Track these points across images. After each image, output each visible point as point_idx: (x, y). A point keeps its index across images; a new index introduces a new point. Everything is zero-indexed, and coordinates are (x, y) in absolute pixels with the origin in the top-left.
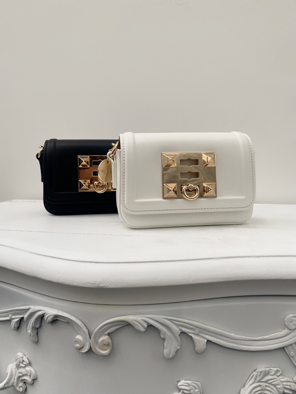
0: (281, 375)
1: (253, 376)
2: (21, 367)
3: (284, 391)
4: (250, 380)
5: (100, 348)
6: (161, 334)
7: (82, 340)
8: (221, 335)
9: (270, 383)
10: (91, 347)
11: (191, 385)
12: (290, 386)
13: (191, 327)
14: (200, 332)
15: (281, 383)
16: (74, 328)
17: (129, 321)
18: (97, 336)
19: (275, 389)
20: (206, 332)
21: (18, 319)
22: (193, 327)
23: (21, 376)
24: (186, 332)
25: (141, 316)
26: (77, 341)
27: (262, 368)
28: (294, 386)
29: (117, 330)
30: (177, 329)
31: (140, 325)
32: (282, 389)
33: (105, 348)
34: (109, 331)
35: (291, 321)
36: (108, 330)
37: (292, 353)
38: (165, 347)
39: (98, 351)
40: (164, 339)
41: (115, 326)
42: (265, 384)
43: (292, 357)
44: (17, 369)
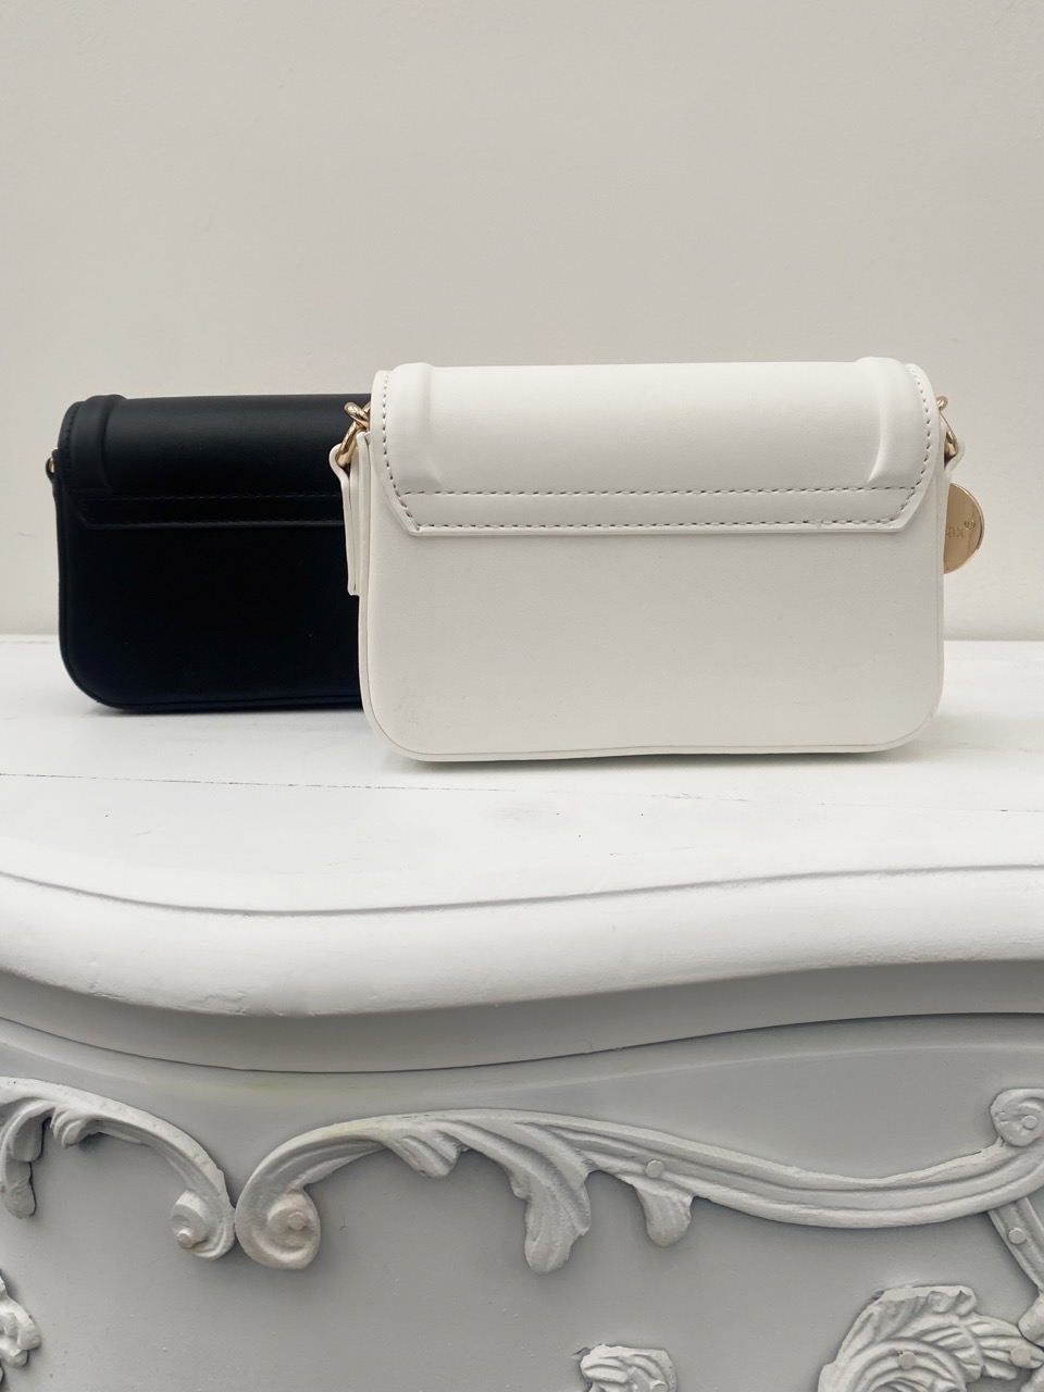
0: (975, 1310)
1: (867, 1319)
3: (984, 1369)
4: (856, 1334)
5: (274, 1242)
6: (513, 1184)
7: (200, 1214)
9: (933, 1344)
10: (235, 1234)
11: (630, 1366)
12: (1009, 1352)
13: (633, 1150)
14: (667, 1169)
15: (972, 1343)
16: (169, 1164)
17: (383, 1137)
18: (262, 1197)
19: (950, 1364)
20: (689, 1166)
22: (643, 1153)
24: (612, 1171)
25: (433, 1117)
26: (182, 1218)
28: (1021, 1350)
29: (337, 1173)
30: (574, 1164)
31: (427, 1153)
32: (978, 1365)
33: (293, 1240)
34: (306, 1177)
35: (1016, 1113)
36: (303, 1171)
37: (1018, 1232)
38: (528, 1231)
39: (264, 1253)
40: (525, 1203)
41: (331, 1159)
42: (913, 1347)
43: (1017, 1245)
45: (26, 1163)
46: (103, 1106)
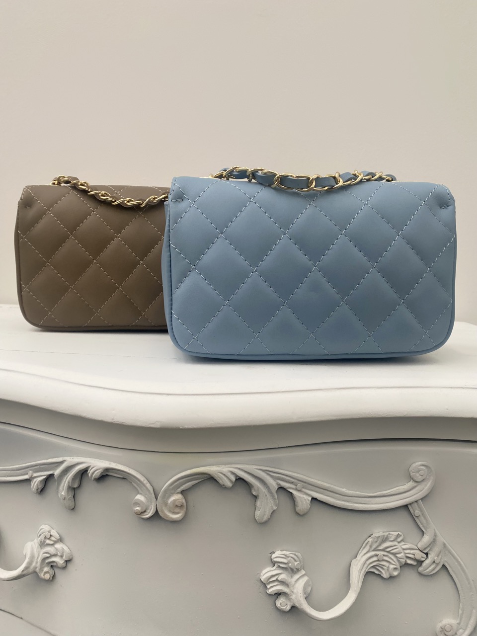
0: (402, 541)
1: (367, 543)
2: (48, 545)
3: (406, 561)
4: (363, 549)
5: (170, 511)
6: (253, 491)
7: (144, 501)
8: (330, 491)
9: (389, 552)
10: (157, 509)
11: (288, 557)
12: (414, 555)
13: (293, 480)
14: (303, 488)
15: (402, 551)
16: (133, 485)
17: (211, 473)
18: (167, 495)
19: (395, 559)
20: (310, 486)
21: (44, 477)
22: (295, 481)
23: (48, 558)
24: (285, 487)
25: (228, 466)
26: (137, 503)
27: (379, 532)
28: (418, 554)
29: (193, 486)
30: (273, 484)
31: (225, 478)
32: (404, 559)
33: (177, 510)
34: (182, 488)
35: (417, 470)
36: (181, 486)
37: (417, 512)
38: (257, 508)
39: (166, 515)
40: (256, 497)
41: (191, 481)
42: (383, 553)
43: (417, 517)
44: (41, 548)
45: (74, 488)
46: (110, 464)
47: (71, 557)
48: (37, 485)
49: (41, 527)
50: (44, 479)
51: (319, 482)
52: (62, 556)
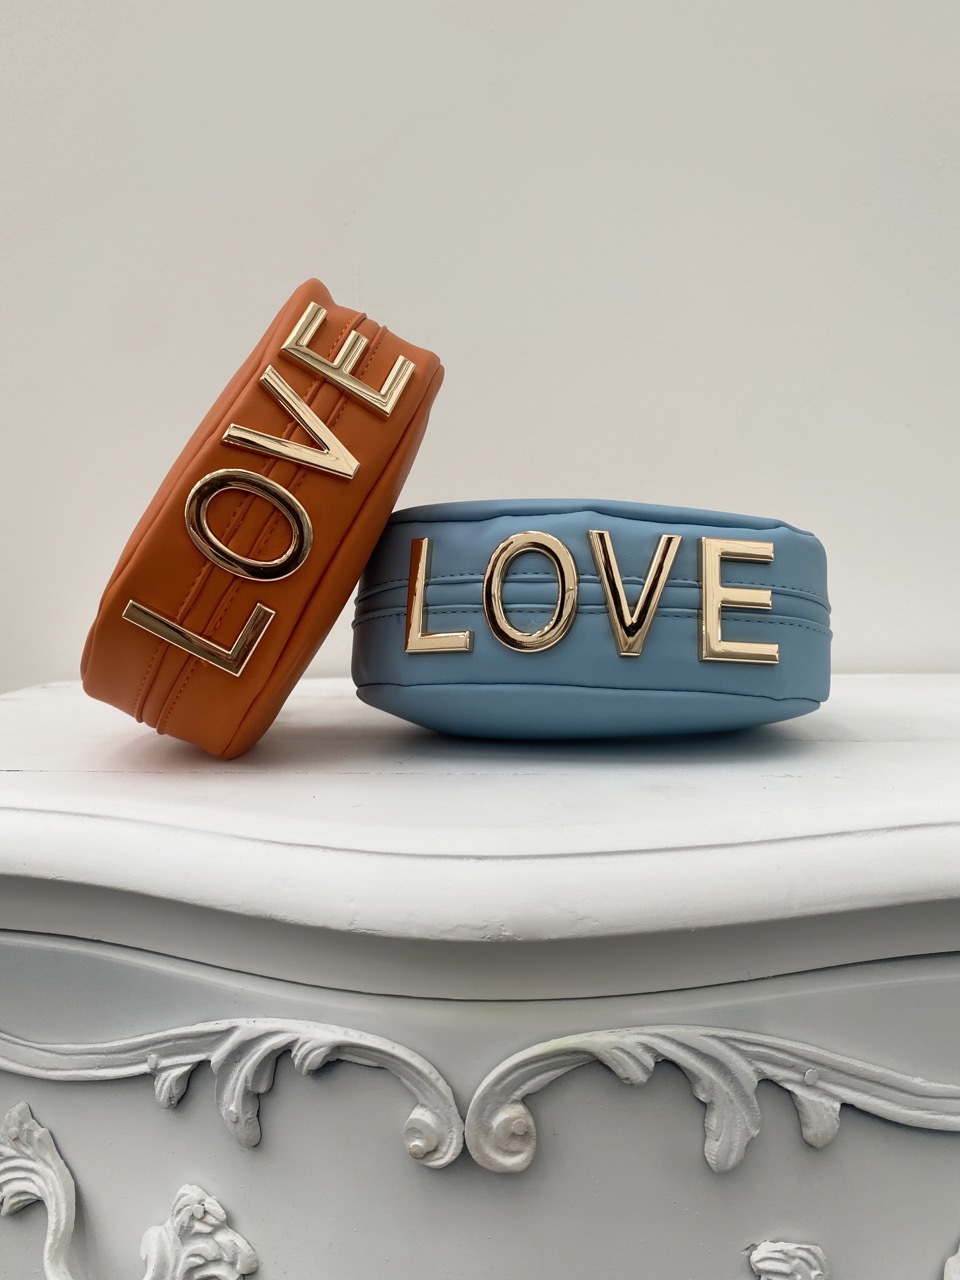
2: (200, 1235)
5: (498, 1148)
6: (698, 1090)
7: (433, 1125)
10: (465, 1145)
11: (794, 1258)
13: (793, 1060)
14: (820, 1078)
16: (402, 1083)
17: (594, 1049)
18: (488, 1107)
20: (837, 1074)
21: (187, 1068)
22: (799, 1063)
23: (199, 1267)
24: (775, 1079)
25: (634, 1032)
26: (415, 1130)
30: (747, 1072)
31: (631, 1062)
33: (515, 1145)
34: (526, 1088)
36: (524, 1083)
38: (708, 1134)
39: (489, 1157)
40: (705, 1106)
41: (550, 1070)
44: (183, 1244)
45: (258, 1095)
46: (346, 1033)
47: (255, 1266)
48: (171, 1088)
49: (182, 1191)
50: (185, 1073)
51: (858, 1064)
52: (233, 1264)
